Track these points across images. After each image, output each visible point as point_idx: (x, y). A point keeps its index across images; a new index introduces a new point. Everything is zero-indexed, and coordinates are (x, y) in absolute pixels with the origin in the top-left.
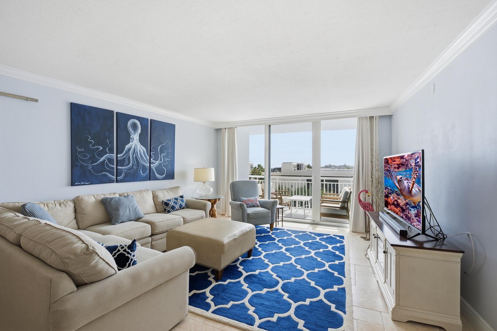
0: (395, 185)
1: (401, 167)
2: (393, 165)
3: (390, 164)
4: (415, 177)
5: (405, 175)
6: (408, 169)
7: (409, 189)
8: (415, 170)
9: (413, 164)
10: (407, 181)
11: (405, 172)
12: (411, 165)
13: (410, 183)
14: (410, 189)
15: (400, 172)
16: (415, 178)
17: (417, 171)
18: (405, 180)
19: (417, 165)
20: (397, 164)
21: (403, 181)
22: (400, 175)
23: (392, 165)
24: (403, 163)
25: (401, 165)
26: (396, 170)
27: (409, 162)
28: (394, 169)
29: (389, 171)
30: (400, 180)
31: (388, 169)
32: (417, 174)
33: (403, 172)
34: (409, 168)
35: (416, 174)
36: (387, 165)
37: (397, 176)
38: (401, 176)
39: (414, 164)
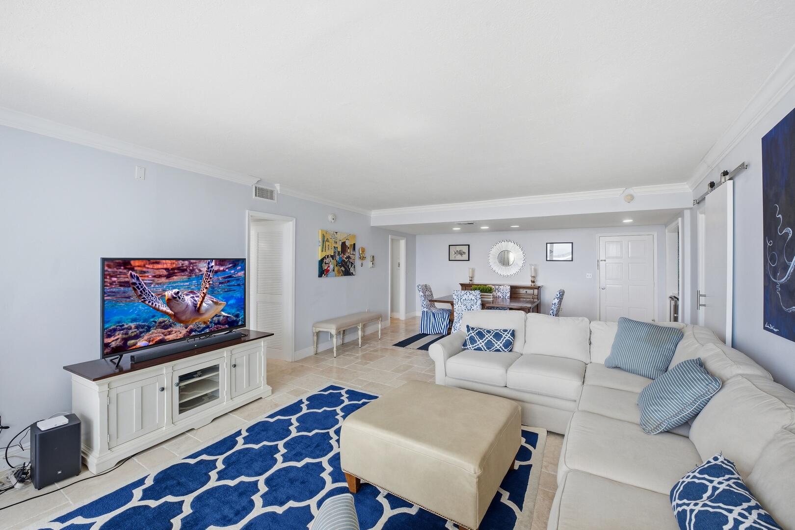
0: (158, 310)
1: (178, 274)
2: (149, 270)
3: (136, 268)
4: (208, 286)
5: (187, 287)
6: (194, 276)
7: (196, 307)
8: (207, 277)
9: (204, 270)
10: (192, 295)
11: (187, 282)
12: (200, 271)
13: (198, 297)
14: (198, 306)
15: (175, 282)
16: (206, 288)
17: (211, 278)
18: (187, 295)
19: (211, 270)
20: (166, 269)
21: (181, 298)
22: (174, 288)
23: (144, 270)
24: (183, 267)
25: (176, 271)
26: (163, 280)
27: (196, 266)
28: (156, 279)
29: (134, 284)
30: (175, 298)
31: (127, 280)
32: (211, 282)
33: (183, 282)
34: (196, 275)
35: (209, 282)
36: (125, 271)
37: (164, 291)
38: (177, 290)
39: (206, 269)
